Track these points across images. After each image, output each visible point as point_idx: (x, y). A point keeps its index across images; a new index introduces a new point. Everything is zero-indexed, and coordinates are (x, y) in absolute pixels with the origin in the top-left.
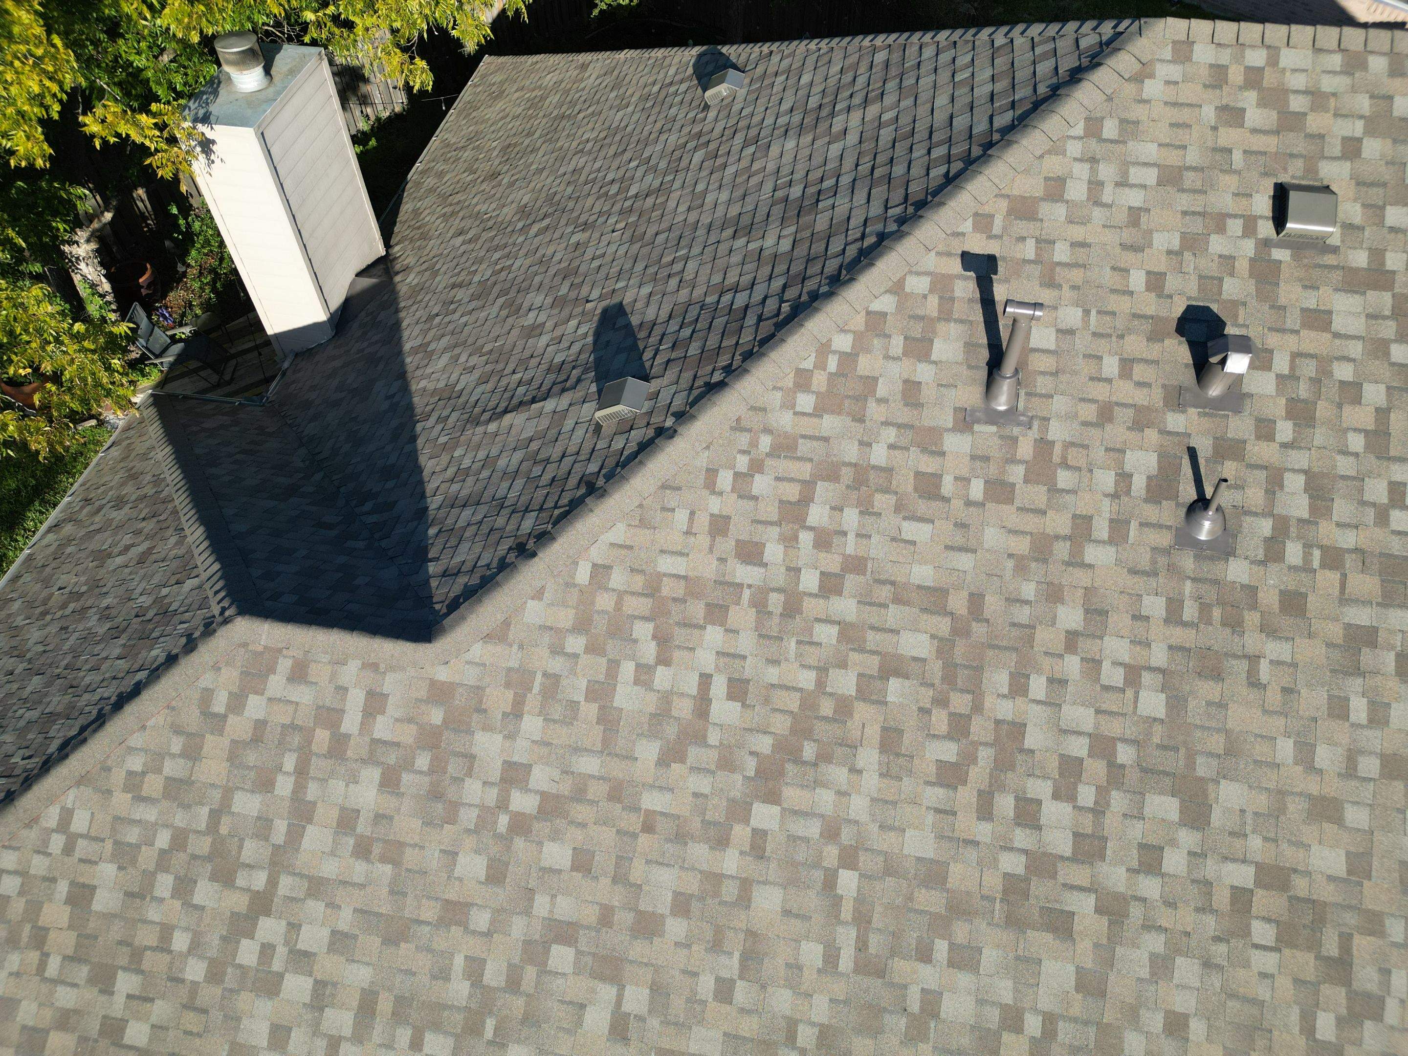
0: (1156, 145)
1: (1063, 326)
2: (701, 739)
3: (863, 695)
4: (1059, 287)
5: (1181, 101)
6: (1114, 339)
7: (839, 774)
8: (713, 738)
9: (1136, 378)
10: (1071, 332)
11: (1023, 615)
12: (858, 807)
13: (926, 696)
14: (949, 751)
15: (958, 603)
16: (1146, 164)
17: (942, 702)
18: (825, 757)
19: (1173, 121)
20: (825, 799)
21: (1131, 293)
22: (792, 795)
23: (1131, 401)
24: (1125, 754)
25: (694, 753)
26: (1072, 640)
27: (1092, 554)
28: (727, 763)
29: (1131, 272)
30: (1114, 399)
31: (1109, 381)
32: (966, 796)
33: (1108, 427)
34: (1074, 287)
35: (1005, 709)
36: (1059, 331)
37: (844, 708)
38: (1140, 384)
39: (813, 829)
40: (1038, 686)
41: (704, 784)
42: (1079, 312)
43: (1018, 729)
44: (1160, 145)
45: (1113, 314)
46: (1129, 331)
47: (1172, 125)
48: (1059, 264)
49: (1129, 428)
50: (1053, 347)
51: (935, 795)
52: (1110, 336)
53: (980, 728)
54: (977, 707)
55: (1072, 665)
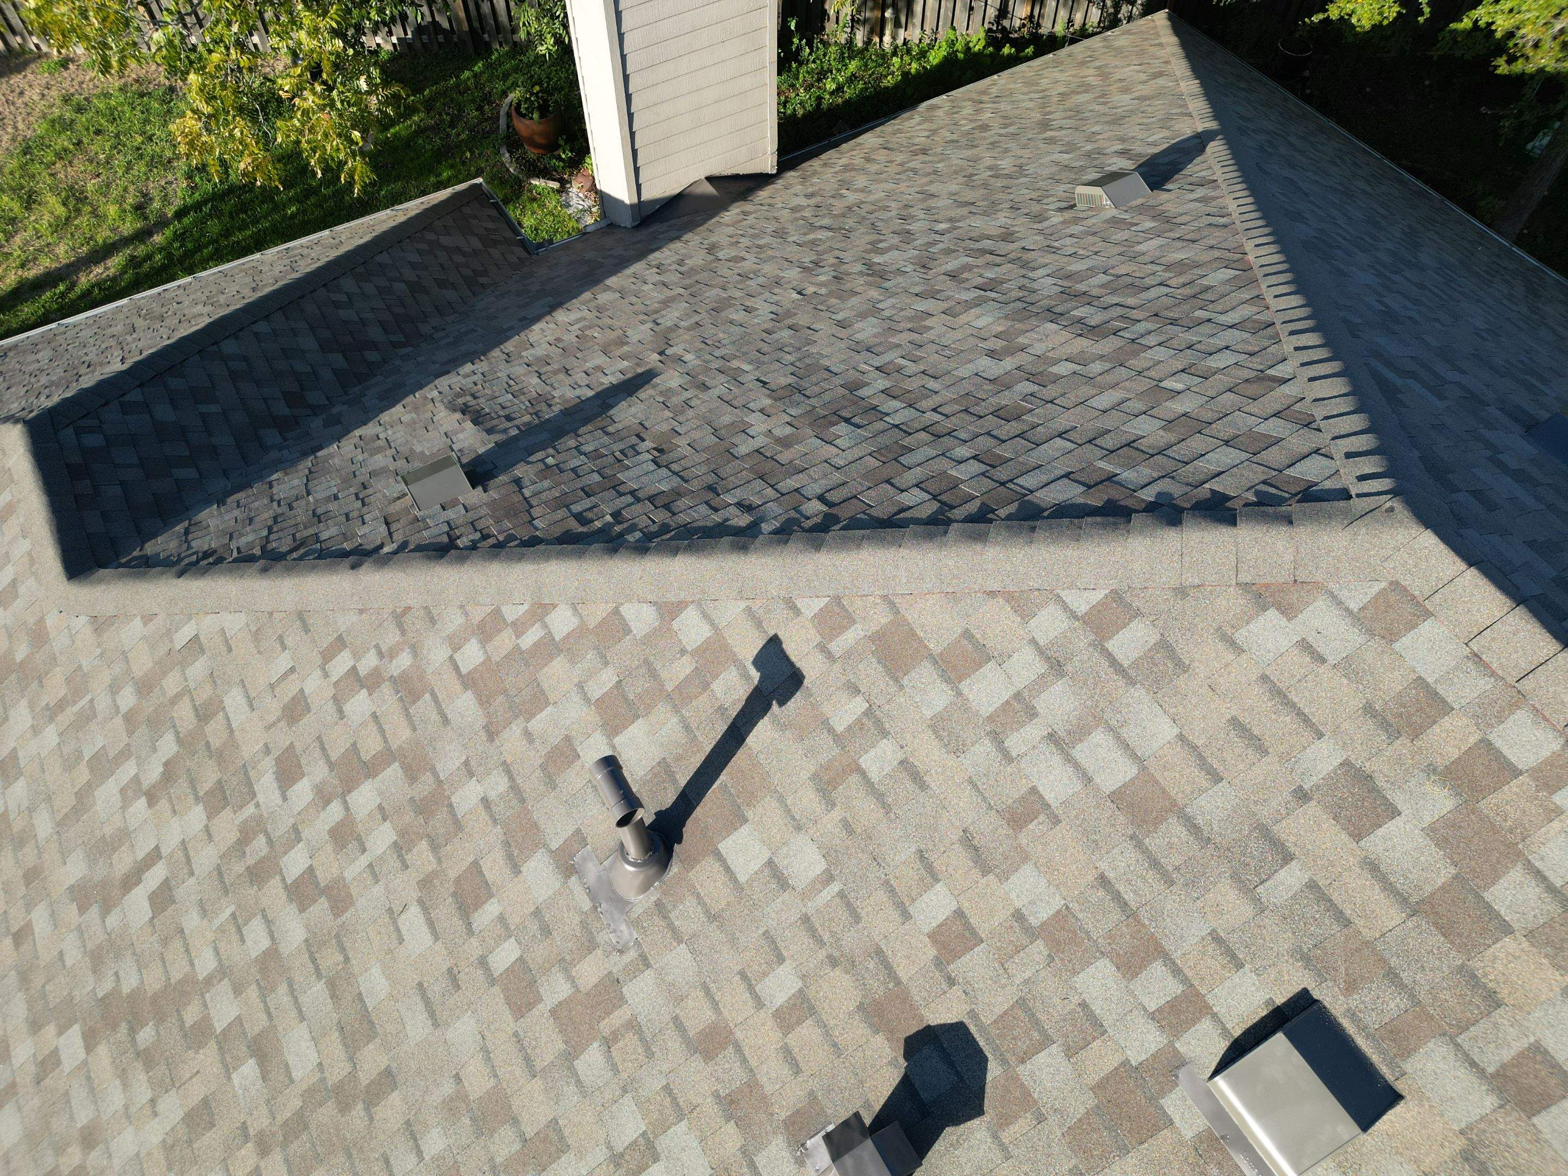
0: (1176, 731)
1: (780, 862)
4: (831, 804)
5: (1293, 696)
6: (822, 954)
9: (792, 1040)
10: (783, 883)
16: (1126, 746)
19: (1245, 719)
21: (906, 916)
23: (753, 1063)
29: (939, 887)
30: (739, 1035)
31: (759, 1003)
33: (697, 1063)
34: (847, 827)
36: (770, 863)
38: (787, 1053)
42: (820, 866)
44: (1181, 737)
45: (856, 917)
46: (851, 965)
47: (1235, 722)
48: (863, 774)
49: (716, 1095)
50: (742, 879)
52: (821, 942)
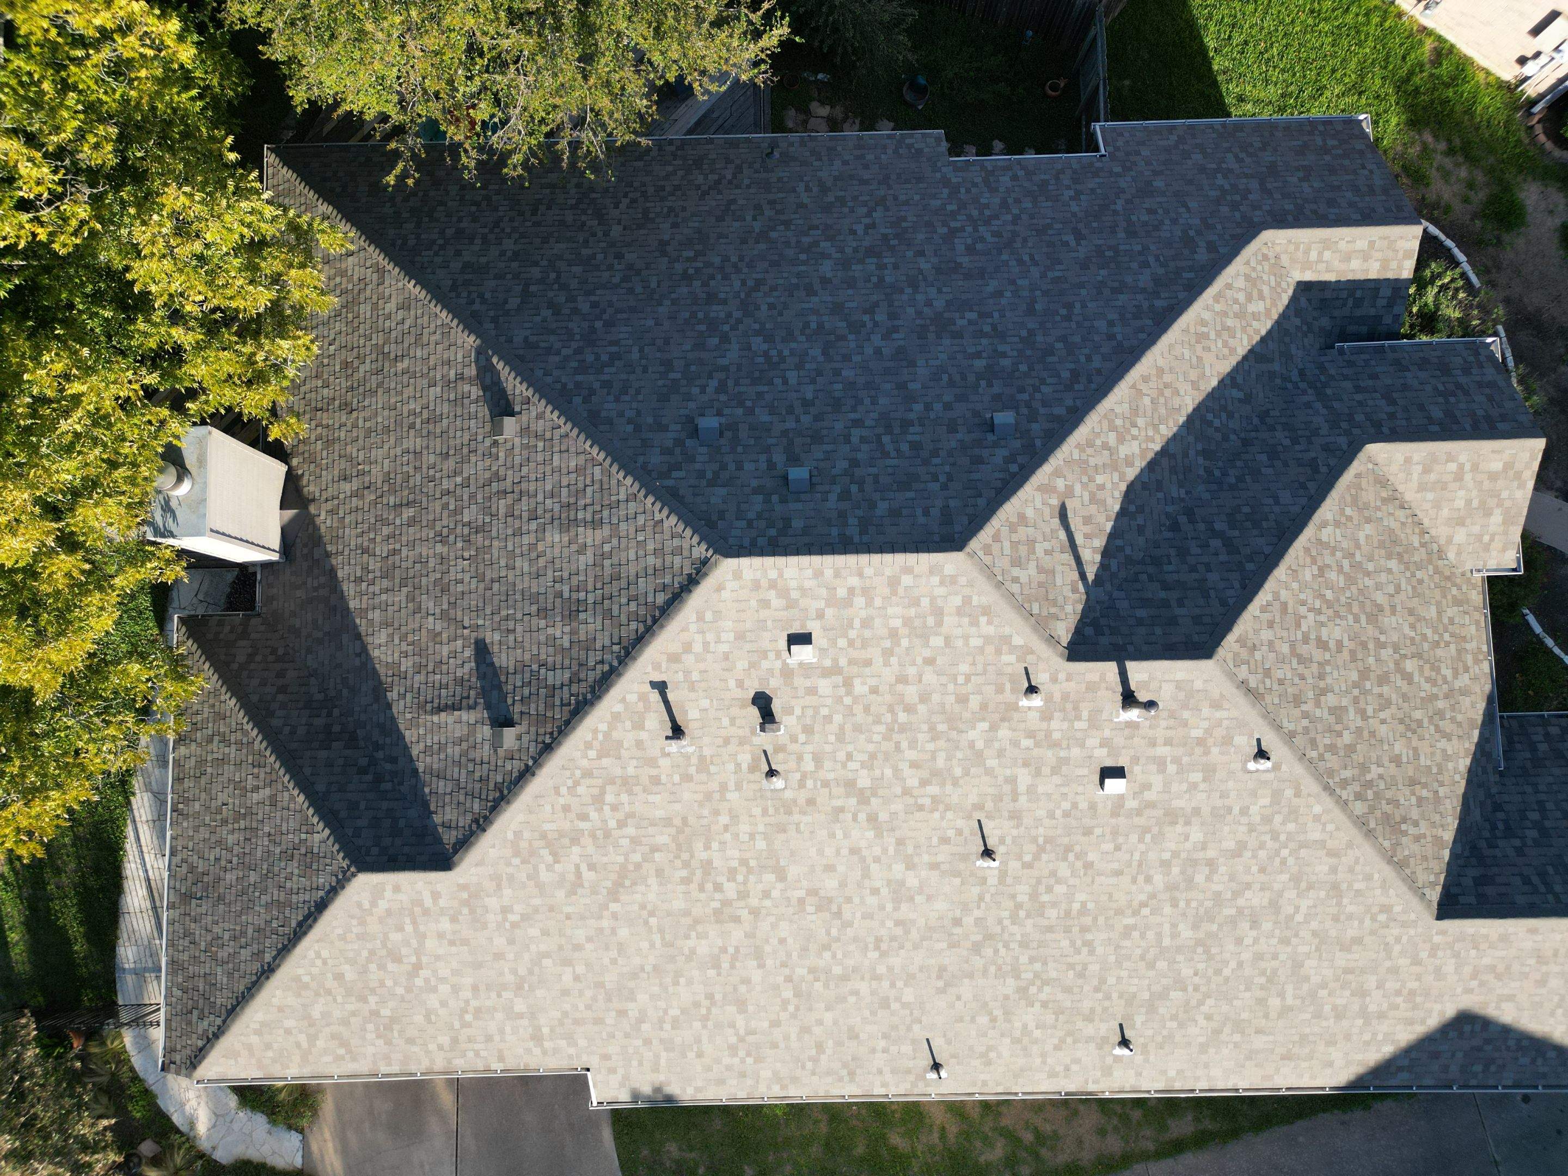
0: (731, 621)
2: (582, 886)
3: (645, 860)
5: (740, 599)
7: (641, 888)
8: (586, 884)
11: (705, 822)
12: (652, 897)
13: (671, 856)
14: (684, 873)
15: (677, 822)
16: (728, 631)
17: (677, 857)
18: (634, 883)
19: (738, 609)
20: (638, 897)
21: (730, 690)
22: (624, 898)
24: (753, 863)
25: (580, 891)
26: (726, 828)
27: (729, 796)
28: (594, 892)
32: (694, 886)
33: (728, 747)
35: (704, 855)
37: (638, 866)
38: (739, 727)
39: (636, 907)
40: (715, 846)
41: (588, 901)
43: (709, 862)
44: (733, 621)
45: (723, 700)
47: (737, 611)
49: (737, 746)
51: (682, 888)
52: (723, 709)
53: (694, 863)
54: (692, 856)
55: (728, 836)
